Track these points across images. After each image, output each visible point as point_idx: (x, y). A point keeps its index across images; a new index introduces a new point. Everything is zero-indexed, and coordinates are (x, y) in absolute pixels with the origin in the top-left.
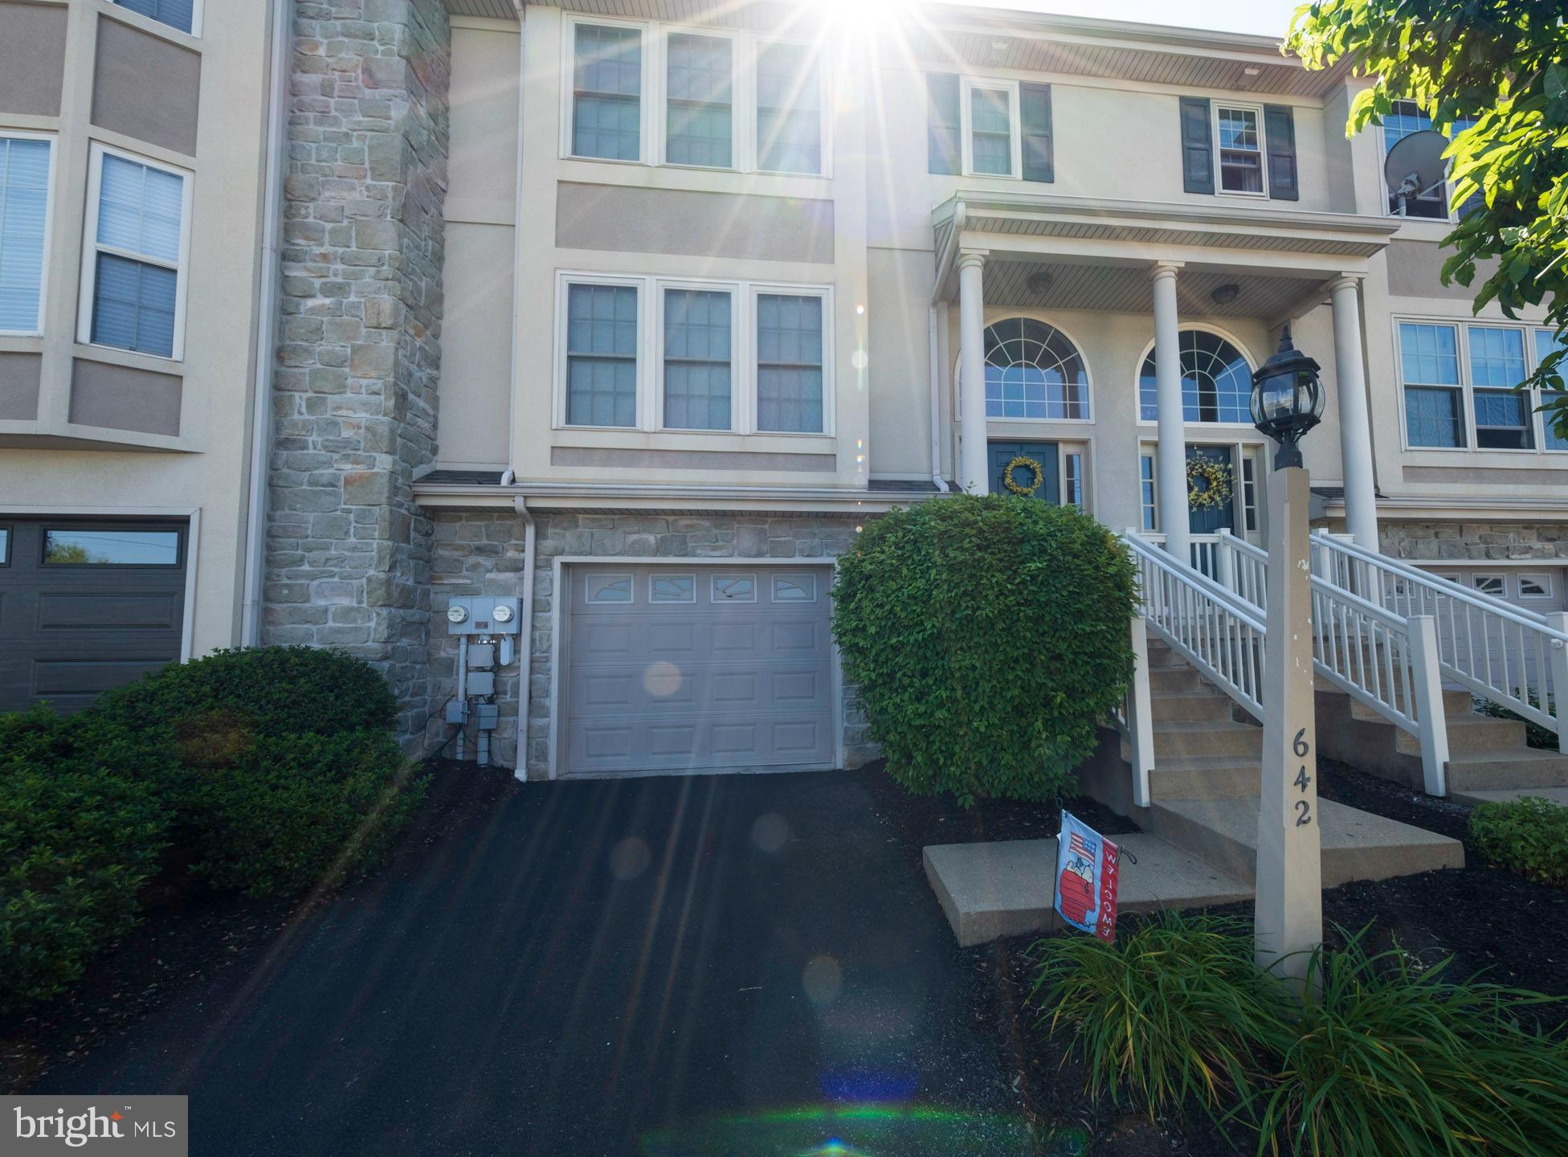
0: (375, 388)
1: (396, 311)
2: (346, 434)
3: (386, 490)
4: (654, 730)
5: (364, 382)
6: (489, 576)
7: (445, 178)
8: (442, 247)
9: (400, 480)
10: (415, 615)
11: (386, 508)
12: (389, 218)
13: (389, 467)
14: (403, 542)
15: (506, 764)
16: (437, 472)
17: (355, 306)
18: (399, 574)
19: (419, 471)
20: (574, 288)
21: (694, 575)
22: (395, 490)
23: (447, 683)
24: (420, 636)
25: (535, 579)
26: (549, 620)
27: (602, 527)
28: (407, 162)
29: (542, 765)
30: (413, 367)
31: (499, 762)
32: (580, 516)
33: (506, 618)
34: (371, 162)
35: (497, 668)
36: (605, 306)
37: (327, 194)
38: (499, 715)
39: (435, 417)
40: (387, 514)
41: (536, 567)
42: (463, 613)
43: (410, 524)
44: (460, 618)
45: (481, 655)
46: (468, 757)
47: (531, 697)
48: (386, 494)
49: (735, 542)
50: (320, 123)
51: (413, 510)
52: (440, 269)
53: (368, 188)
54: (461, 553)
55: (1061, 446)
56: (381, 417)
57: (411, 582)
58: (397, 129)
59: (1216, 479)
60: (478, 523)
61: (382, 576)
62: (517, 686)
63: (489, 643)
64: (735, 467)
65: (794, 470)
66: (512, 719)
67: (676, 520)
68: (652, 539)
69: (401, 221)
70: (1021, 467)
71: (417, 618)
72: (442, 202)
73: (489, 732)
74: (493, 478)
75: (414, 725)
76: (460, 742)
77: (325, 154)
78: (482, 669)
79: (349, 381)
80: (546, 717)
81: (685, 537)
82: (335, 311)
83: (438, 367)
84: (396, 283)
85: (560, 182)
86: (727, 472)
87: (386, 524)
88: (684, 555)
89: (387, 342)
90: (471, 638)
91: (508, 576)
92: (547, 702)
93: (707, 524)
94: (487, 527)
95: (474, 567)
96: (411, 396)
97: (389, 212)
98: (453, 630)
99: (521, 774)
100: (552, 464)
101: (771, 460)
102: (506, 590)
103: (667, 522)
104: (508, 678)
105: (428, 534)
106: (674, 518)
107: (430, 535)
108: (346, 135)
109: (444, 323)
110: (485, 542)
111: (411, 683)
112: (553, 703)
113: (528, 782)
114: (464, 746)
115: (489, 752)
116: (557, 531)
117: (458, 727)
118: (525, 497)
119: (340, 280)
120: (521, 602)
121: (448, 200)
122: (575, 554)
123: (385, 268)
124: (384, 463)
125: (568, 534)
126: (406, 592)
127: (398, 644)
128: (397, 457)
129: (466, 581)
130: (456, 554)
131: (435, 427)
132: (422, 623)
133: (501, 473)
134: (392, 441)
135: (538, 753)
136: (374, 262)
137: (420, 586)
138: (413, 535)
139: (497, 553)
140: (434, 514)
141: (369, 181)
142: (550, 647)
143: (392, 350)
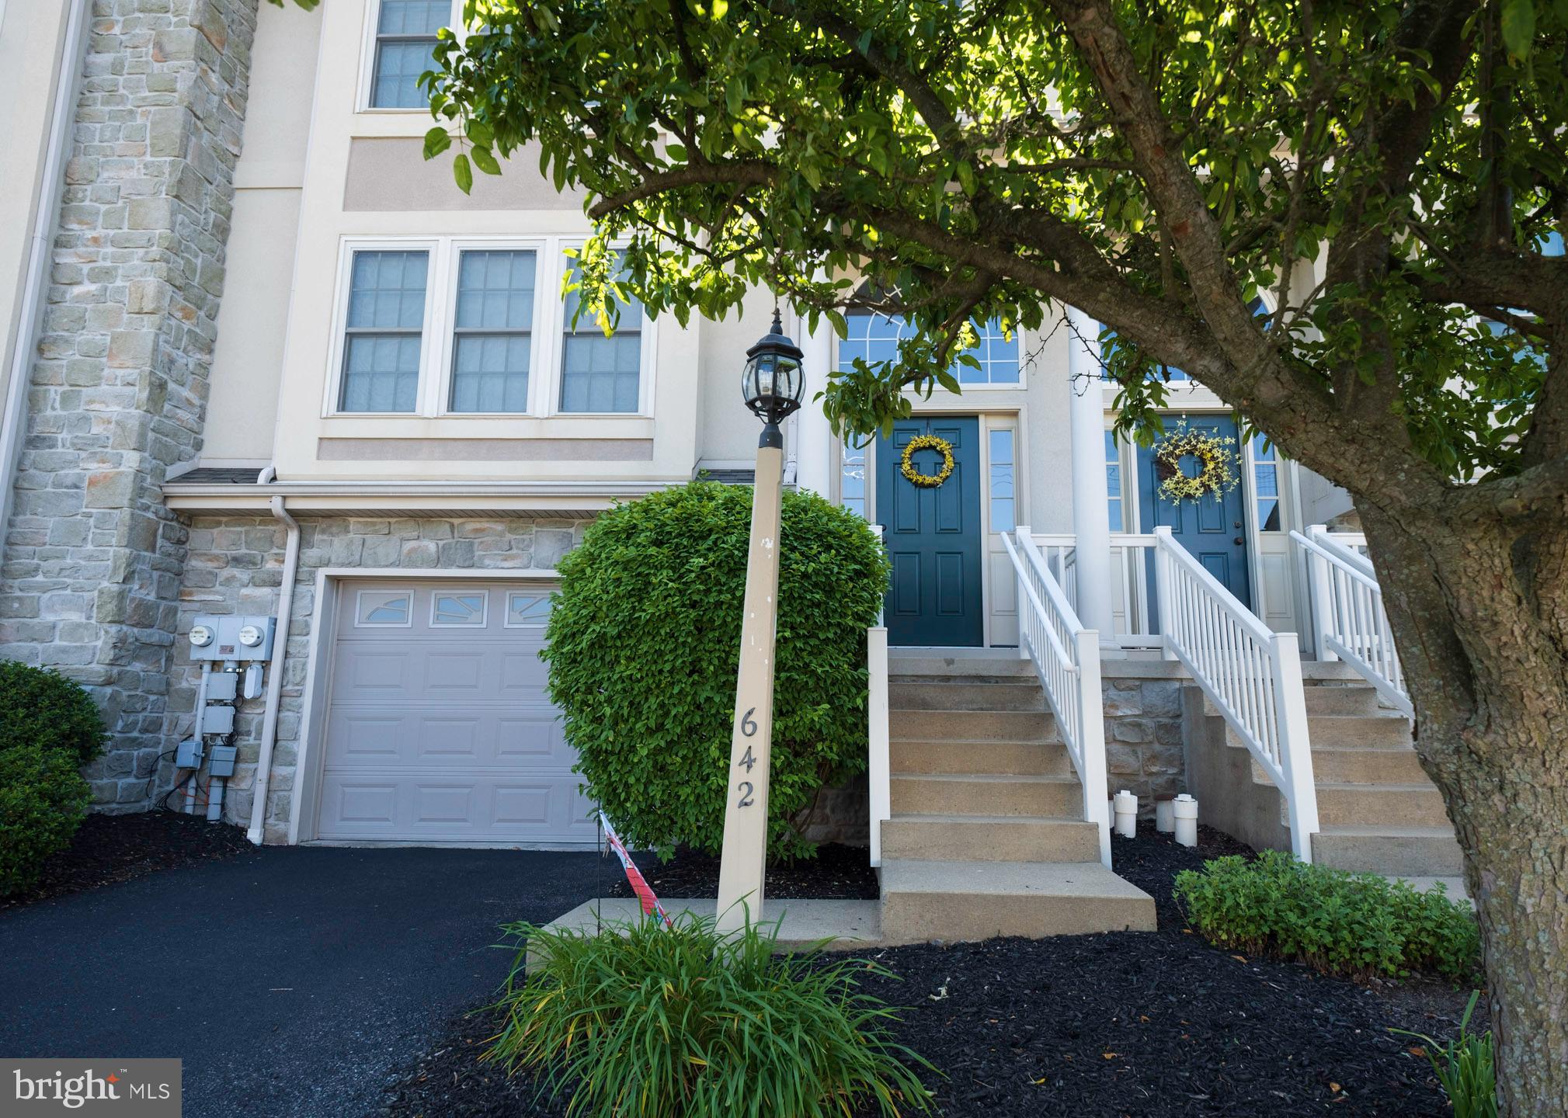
0: (130, 379)
1: (160, 293)
2: (97, 429)
3: (129, 490)
4: (424, 790)
5: (120, 372)
6: (244, 591)
7: (238, 142)
8: (229, 218)
9: (149, 480)
10: (154, 635)
11: (127, 511)
12: (163, 195)
13: (135, 465)
14: (146, 550)
15: (241, 823)
16: (199, 470)
17: (120, 290)
18: (136, 587)
19: (174, 470)
20: (359, 255)
21: (486, 592)
22: (140, 491)
23: (185, 720)
24: (159, 661)
25: (293, 595)
26: (306, 645)
27: (376, 532)
28: (189, 131)
29: (282, 826)
30: (175, 353)
31: (234, 819)
32: (352, 520)
33: (252, 641)
34: (153, 138)
35: (239, 702)
36: (393, 273)
37: (105, 175)
38: (237, 761)
39: (203, 408)
40: (128, 517)
41: (296, 581)
42: (206, 634)
43: (156, 530)
44: (202, 641)
45: (223, 686)
46: (199, 812)
47: (276, 741)
48: (128, 496)
49: (532, 550)
50: (106, 102)
51: (162, 513)
52: (224, 242)
53: (146, 166)
54: (215, 564)
55: (982, 418)
56: (133, 411)
57: (152, 597)
58: (181, 102)
59: (1213, 458)
60: (239, 529)
61: (115, 588)
62: (261, 724)
63: (234, 671)
64: (530, 457)
65: (601, 459)
66: (252, 766)
67: (463, 524)
68: (432, 546)
69: (176, 197)
70: (924, 448)
71: (155, 639)
72: (233, 168)
73: (225, 780)
74: (249, 475)
75: (139, 766)
76: (191, 792)
77: (108, 134)
78: (221, 702)
79: (106, 372)
80: (291, 764)
81: (471, 544)
82: (98, 298)
83: (211, 351)
84: (164, 264)
85: (353, 138)
86: (519, 463)
87: (124, 530)
88: (472, 566)
89: (147, 328)
90: (215, 665)
91: (266, 591)
92: (294, 746)
93: (499, 527)
94: (247, 533)
95: (229, 581)
96: (171, 386)
97: (164, 188)
98: (195, 655)
99: (254, 836)
100: (318, 458)
101: (576, 446)
102: (260, 608)
103: (452, 525)
104: (250, 713)
105: (180, 542)
106: (460, 520)
107: (184, 543)
108: (131, 112)
109: (224, 302)
110: (244, 551)
111: (141, 716)
112: (301, 748)
113: (262, 846)
114: (196, 797)
115: (223, 806)
116: (325, 537)
117: (191, 772)
118: (284, 498)
119: (108, 264)
120: (275, 622)
121: (240, 165)
122: (342, 565)
123: (155, 248)
124: (131, 460)
125: (336, 540)
126: (142, 607)
127: (128, 668)
128: (146, 455)
129: (220, 598)
130: (210, 565)
131: (202, 418)
132: (161, 646)
133: (260, 470)
134: (142, 435)
135: (276, 808)
136: (144, 243)
137: (164, 603)
138: (159, 542)
139: (255, 564)
140: (189, 518)
141: (148, 158)
142: (304, 678)
143: (152, 337)
